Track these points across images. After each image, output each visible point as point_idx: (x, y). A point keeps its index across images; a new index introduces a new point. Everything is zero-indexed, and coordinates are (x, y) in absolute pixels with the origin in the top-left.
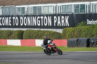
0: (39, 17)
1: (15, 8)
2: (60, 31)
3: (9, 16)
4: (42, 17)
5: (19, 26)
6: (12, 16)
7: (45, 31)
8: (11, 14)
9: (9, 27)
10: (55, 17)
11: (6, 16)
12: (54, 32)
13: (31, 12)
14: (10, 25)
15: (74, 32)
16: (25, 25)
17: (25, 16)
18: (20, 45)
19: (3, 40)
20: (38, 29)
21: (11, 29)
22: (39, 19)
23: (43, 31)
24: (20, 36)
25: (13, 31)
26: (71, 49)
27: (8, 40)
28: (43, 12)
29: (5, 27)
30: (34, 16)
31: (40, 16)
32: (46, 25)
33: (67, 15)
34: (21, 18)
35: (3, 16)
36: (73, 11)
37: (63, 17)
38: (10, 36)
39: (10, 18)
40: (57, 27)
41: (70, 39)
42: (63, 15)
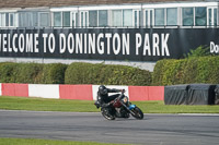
0: (101, 35)
1: (48, 14)
2: (149, 67)
3: (35, 31)
4: (108, 36)
5: (57, 55)
6: (42, 31)
7: (114, 66)
8: (39, 27)
9: (33, 55)
10: (138, 35)
11: (29, 31)
12: (136, 69)
13: (85, 23)
14: (37, 50)
15: (180, 69)
16: (71, 51)
17: (70, 31)
18: (58, 97)
19: (19, 86)
20: (100, 62)
21: (39, 61)
22: (101, 40)
23: (111, 66)
24: (59, 76)
25: (42, 66)
26: (173, 108)
27: (30, 86)
28: (111, 23)
29: (25, 54)
30: (91, 31)
31: (104, 31)
32: (116, 52)
33: (165, 31)
34: (62, 35)
35: (21, 31)
36: (180, 23)
37: (155, 35)
38: (35, 75)
39: (37, 35)
40: (142, 58)
41: (171, 86)
42: (156, 31)
